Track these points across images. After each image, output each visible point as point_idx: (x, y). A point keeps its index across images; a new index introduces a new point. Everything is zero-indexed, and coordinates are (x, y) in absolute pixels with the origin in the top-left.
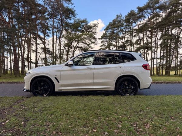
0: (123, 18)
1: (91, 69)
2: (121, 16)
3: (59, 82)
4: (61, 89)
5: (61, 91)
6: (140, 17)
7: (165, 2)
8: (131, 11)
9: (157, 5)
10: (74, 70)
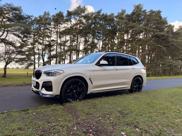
0: (51, 17)
1: (117, 69)
2: (48, 14)
3: (92, 83)
4: (93, 91)
5: (93, 93)
6: (67, 21)
7: (88, 14)
8: (60, 12)
9: (83, 14)
10: (105, 70)
